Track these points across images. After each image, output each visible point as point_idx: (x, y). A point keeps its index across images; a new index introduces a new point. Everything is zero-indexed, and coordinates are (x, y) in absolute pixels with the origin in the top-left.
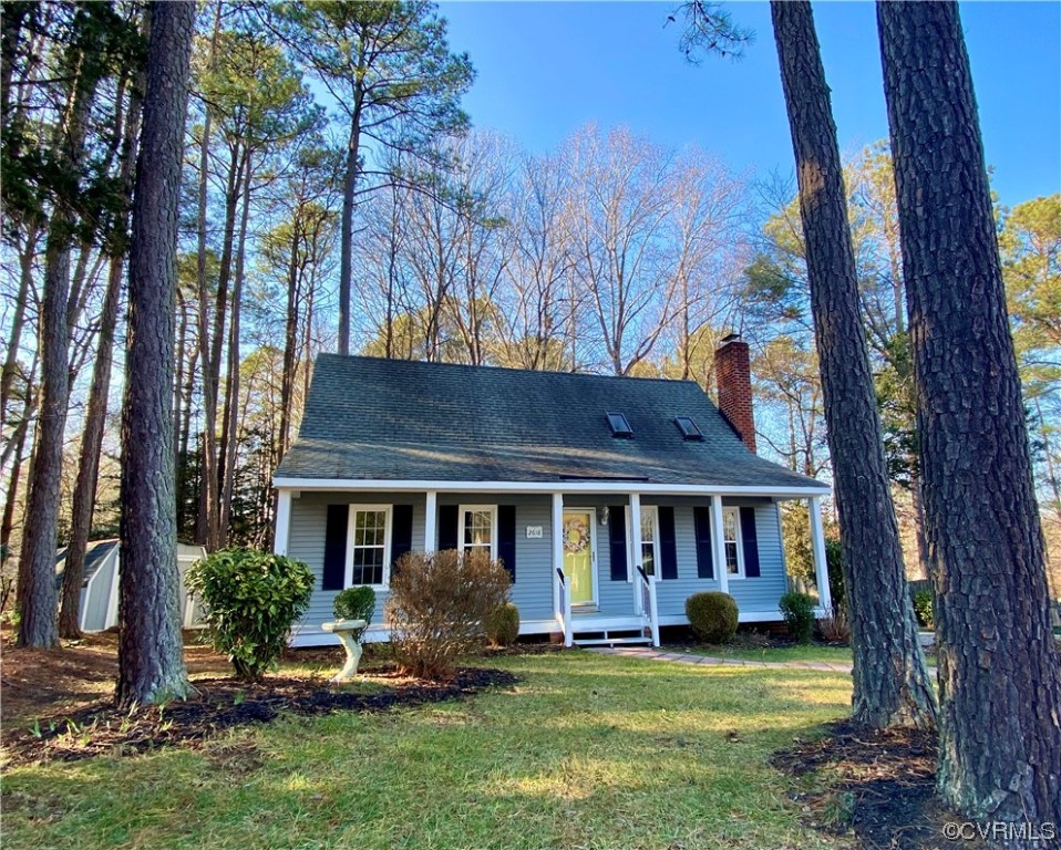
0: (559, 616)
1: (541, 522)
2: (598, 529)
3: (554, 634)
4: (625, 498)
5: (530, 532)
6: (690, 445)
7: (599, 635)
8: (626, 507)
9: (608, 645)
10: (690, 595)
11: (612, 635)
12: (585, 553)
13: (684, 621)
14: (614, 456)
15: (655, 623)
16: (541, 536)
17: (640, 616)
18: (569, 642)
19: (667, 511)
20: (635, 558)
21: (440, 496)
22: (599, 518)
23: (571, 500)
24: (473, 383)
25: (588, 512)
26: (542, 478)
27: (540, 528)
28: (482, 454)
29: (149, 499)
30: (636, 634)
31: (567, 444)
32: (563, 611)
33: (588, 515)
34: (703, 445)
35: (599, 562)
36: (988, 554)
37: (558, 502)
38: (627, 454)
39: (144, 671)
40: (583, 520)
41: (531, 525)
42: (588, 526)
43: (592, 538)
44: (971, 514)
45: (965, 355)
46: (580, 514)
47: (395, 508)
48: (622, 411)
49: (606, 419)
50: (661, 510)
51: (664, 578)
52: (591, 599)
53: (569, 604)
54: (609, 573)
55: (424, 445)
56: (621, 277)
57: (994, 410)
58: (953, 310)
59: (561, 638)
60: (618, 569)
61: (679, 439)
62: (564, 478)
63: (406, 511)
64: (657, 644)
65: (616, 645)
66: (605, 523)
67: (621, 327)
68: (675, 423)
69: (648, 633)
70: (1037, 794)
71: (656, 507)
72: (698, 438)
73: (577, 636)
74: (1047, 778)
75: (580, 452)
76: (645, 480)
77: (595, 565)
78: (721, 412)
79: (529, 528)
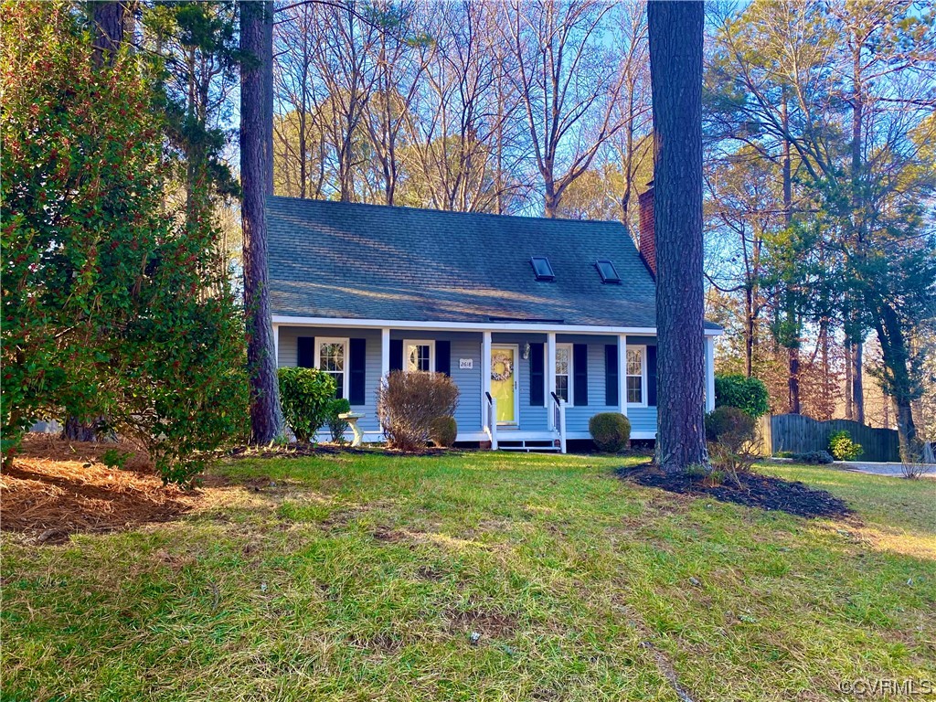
0: (486, 429)
1: (471, 355)
2: (520, 362)
3: (482, 442)
4: (544, 337)
5: (463, 363)
6: (608, 288)
7: (519, 444)
8: (545, 344)
9: (526, 451)
10: (593, 416)
11: (528, 444)
12: (508, 382)
13: (588, 436)
14: (537, 300)
15: (564, 437)
16: (471, 367)
17: (552, 431)
18: (495, 447)
19: (581, 349)
20: (550, 386)
21: (393, 332)
22: (522, 353)
23: (498, 338)
24: (407, 226)
25: (512, 348)
26: (474, 319)
27: (471, 361)
28: (421, 295)
29: (264, 333)
30: (548, 444)
31: (494, 286)
32: (490, 426)
33: (513, 351)
34: (620, 288)
35: (520, 390)
36: (675, 364)
37: (487, 339)
38: (548, 297)
39: (268, 428)
40: (507, 354)
41: (464, 358)
42: (511, 360)
43: (515, 371)
44: (672, 348)
45: (677, 280)
46: (505, 350)
47: (351, 340)
48: (547, 254)
49: (531, 263)
50: (576, 347)
51: (575, 404)
52: (513, 420)
53: (495, 424)
54: (529, 400)
55: (371, 286)
56: (556, 80)
57: (685, 305)
58: (675, 260)
59: (489, 444)
60: (536, 396)
61: (597, 282)
62: (493, 320)
63: (361, 345)
64: (564, 450)
65: (531, 451)
66: (526, 357)
67: (554, 143)
68: (596, 266)
69: (558, 443)
70: (683, 454)
71: (571, 345)
72: (616, 282)
73: (501, 444)
74: (688, 450)
75: (506, 295)
76: (561, 322)
77: (517, 392)
78: (641, 256)
79: (462, 361)
